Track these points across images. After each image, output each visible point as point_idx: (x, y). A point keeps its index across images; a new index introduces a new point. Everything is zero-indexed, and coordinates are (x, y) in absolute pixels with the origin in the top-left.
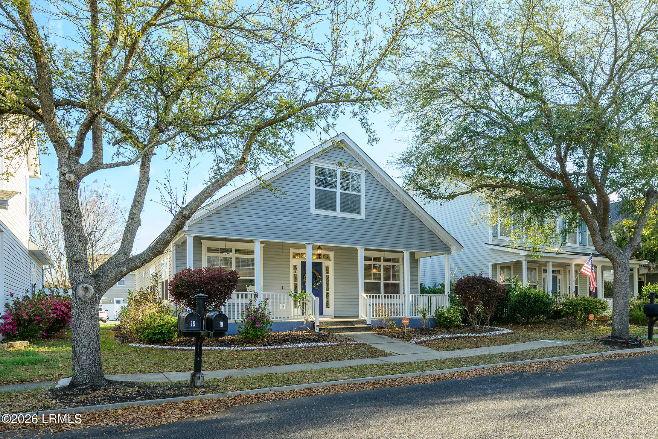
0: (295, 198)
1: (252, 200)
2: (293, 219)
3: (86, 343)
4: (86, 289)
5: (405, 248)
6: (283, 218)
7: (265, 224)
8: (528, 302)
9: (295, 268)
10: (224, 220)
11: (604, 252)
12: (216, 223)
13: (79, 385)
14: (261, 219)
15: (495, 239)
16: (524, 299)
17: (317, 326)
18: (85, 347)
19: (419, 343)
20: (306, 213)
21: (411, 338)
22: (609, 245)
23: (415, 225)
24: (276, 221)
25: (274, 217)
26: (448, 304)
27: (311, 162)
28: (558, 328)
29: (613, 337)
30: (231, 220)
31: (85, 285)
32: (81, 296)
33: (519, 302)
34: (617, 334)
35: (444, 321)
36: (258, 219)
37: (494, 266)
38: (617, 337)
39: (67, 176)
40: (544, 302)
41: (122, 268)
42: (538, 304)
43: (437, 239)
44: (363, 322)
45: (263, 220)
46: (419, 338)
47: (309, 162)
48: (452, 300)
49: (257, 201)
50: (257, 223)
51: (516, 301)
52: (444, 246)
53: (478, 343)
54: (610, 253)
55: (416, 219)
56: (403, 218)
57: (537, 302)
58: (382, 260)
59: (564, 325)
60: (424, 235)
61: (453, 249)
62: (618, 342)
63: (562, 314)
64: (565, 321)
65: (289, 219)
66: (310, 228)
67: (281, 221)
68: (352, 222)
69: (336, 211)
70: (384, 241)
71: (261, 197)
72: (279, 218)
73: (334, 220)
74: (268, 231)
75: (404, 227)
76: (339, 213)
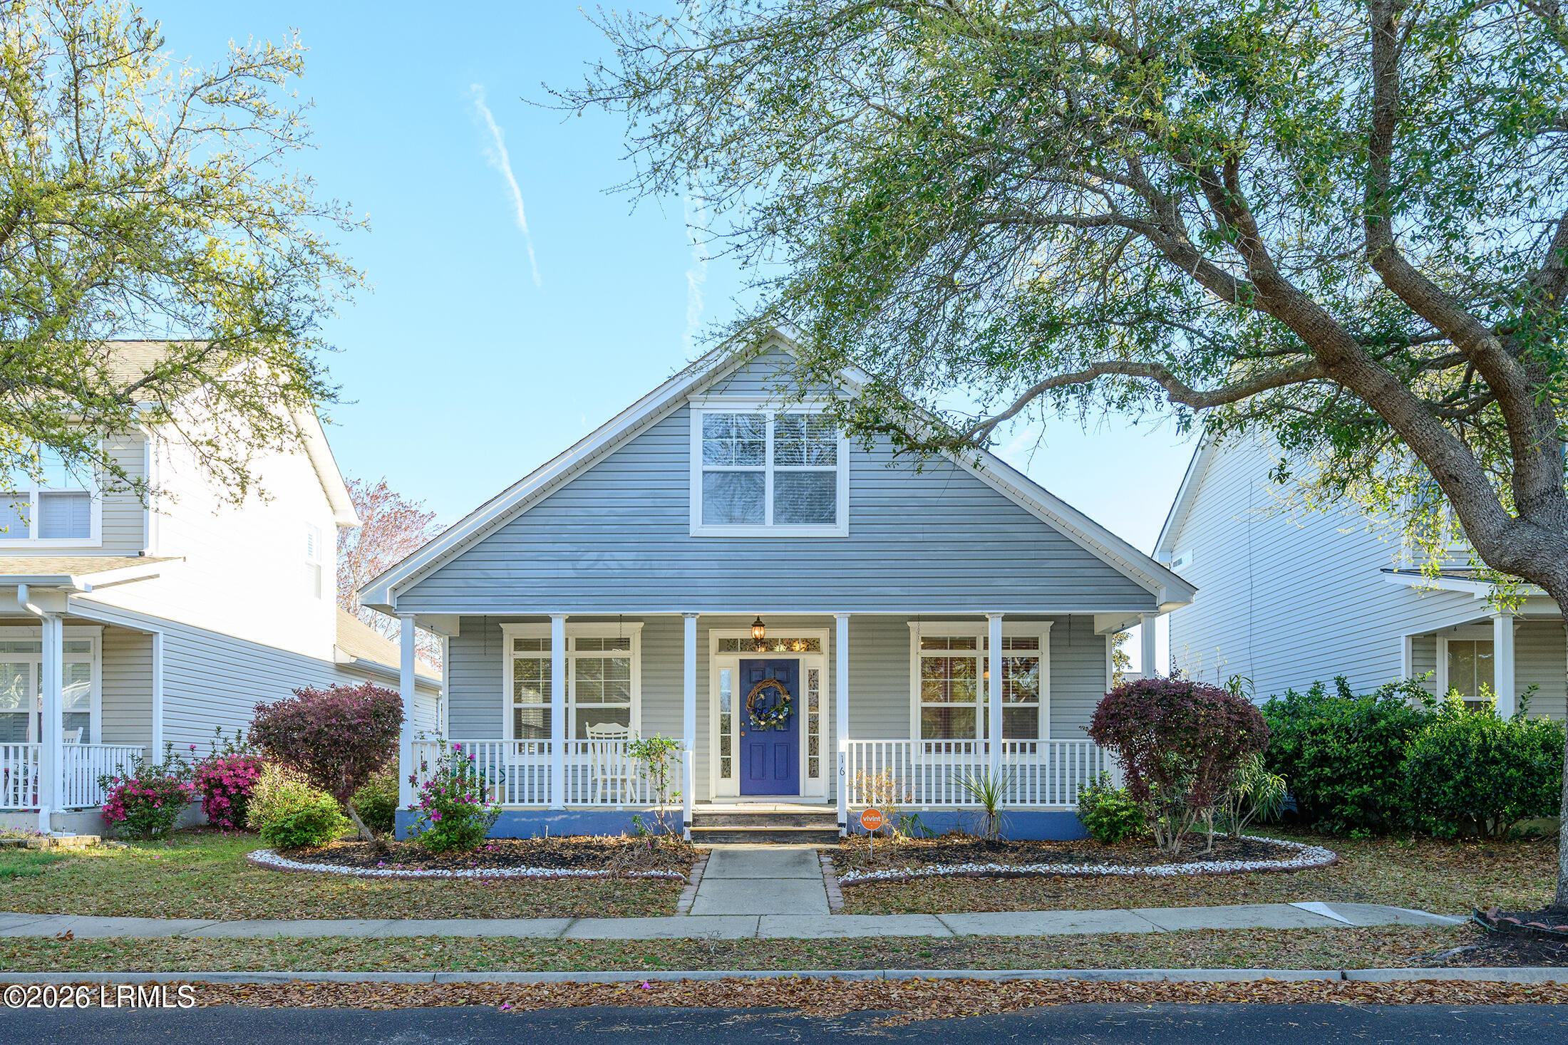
0: (648, 502)
1: (542, 520)
2: (642, 556)
6: (618, 555)
7: (572, 573)
10: (478, 574)
12: (460, 583)
14: (562, 565)
20: (682, 538)
24: (600, 565)
25: (593, 555)
27: (692, 405)
30: (492, 574)
36: (552, 565)
43: (1102, 572)
45: (569, 565)
47: (687, 407)
49: (553, 521)
50: (553, 574)
52: (1129, 590)
56: (979, 519)
60: (1053, 563)
65: (632, 555)
66: (688, 573)
67: (613, 564)
68: (809, 546)
69: (761, 520)
70: (913, 591)
71: (563, 511)
72: (607, 556)
73: (757, 547)
74: (580, 591)
75: (980, 546)
76: (769, 527)
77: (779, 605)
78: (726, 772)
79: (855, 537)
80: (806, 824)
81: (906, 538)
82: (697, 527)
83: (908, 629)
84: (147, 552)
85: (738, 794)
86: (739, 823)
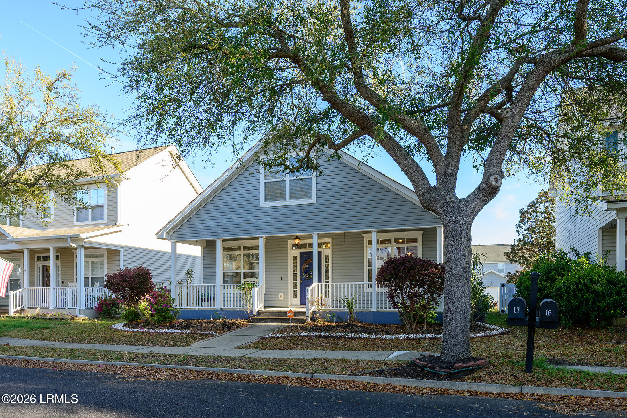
0: (246, 195)
1: (212, 205)
2: (245, 216)
6: (237, 216)
7: (222, 224)
9: (295, 258)
10: (193, 226)
12: (188, 229)
14: (219, 221)
20: (256, 208)
24: (231, 220)
25: (229, 217)
30: (198, 225)
36: (216, 221)
45: (221, 221)
50: (216, 224)
65: (241, 216)
66: (260, 221)
67: (235, 219)
68: (302, 208)
69: (285, 199)
70: (340, 223)
71: (219, 201)
72: (233, 216)
73: (284, 209)
74: (224, 230)
75: (367, 203)
76: (287, 202)
77: (286, 232)
78: (295, 296)
79: (319, 203)
80: (298, 316)
81: (337, 202)
82: (263, 204)
83: (363, 237)
84: (117, 224)
85: (299, 304)
86: (274, 315)
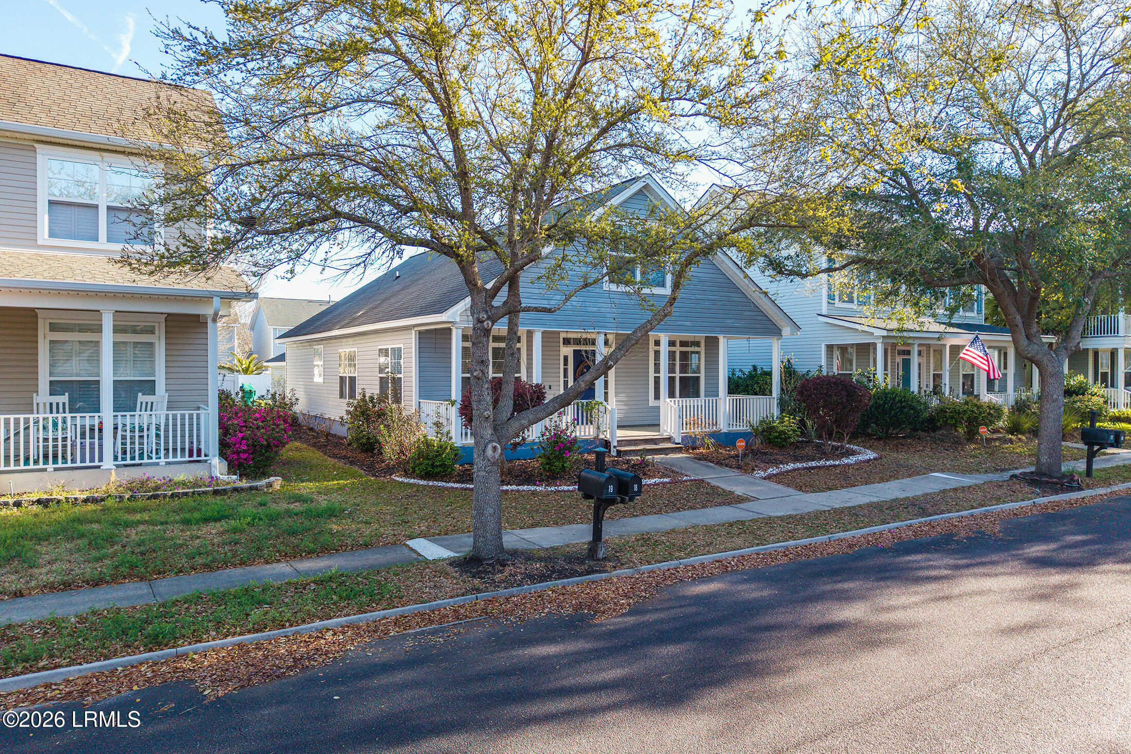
2: (581, 299)
3: (492, 511)
4: (495, 448)
5: (721, 332)
8: (891, 408)
9: (566, 358)
11: (1029, 355)
13: (485, 560)
15: (831, 307)
16: (885, 403)
17: (615, 447)
18: (491, 515)
19: (769, 478)
20: (598, 290)
21: (753, 470)
22: (1036, 347)
23: (736, 299)
26: (776, 412)
28: (934, 446)
29: (1039, 473)
31: (494, 444)
32: (490, 457)
33: (877, 406)
34: (1044, 469)
35: (777, 437)
36: (539, 301)
37: (830, 348)
38: (1045, 474)
39: (485, 323)
40: (914, 409)
41: (523, 421)
42: (906, 410)
43: (763, 318)
44: (669, 439)
45: (546, 302)
46: (765, 471)
48: (782, 404)
51: (872, 406)
52: (772, 327)
53: (846, 479)
54: (1038, 357)
55: (737, 289)
57: (904, 407)
58: (678, 344)
59: (942, 441)
60: (746, 313)
61: (786, 331)
62: (1048, 483)
63: (939, 424)
64: (943, 435)
66: (602, 310)
68: (655, 299)
69: (635, 284)
73: (633, 298)
80: (659, 443)
82: (607, 285)
86: (631, 445)
